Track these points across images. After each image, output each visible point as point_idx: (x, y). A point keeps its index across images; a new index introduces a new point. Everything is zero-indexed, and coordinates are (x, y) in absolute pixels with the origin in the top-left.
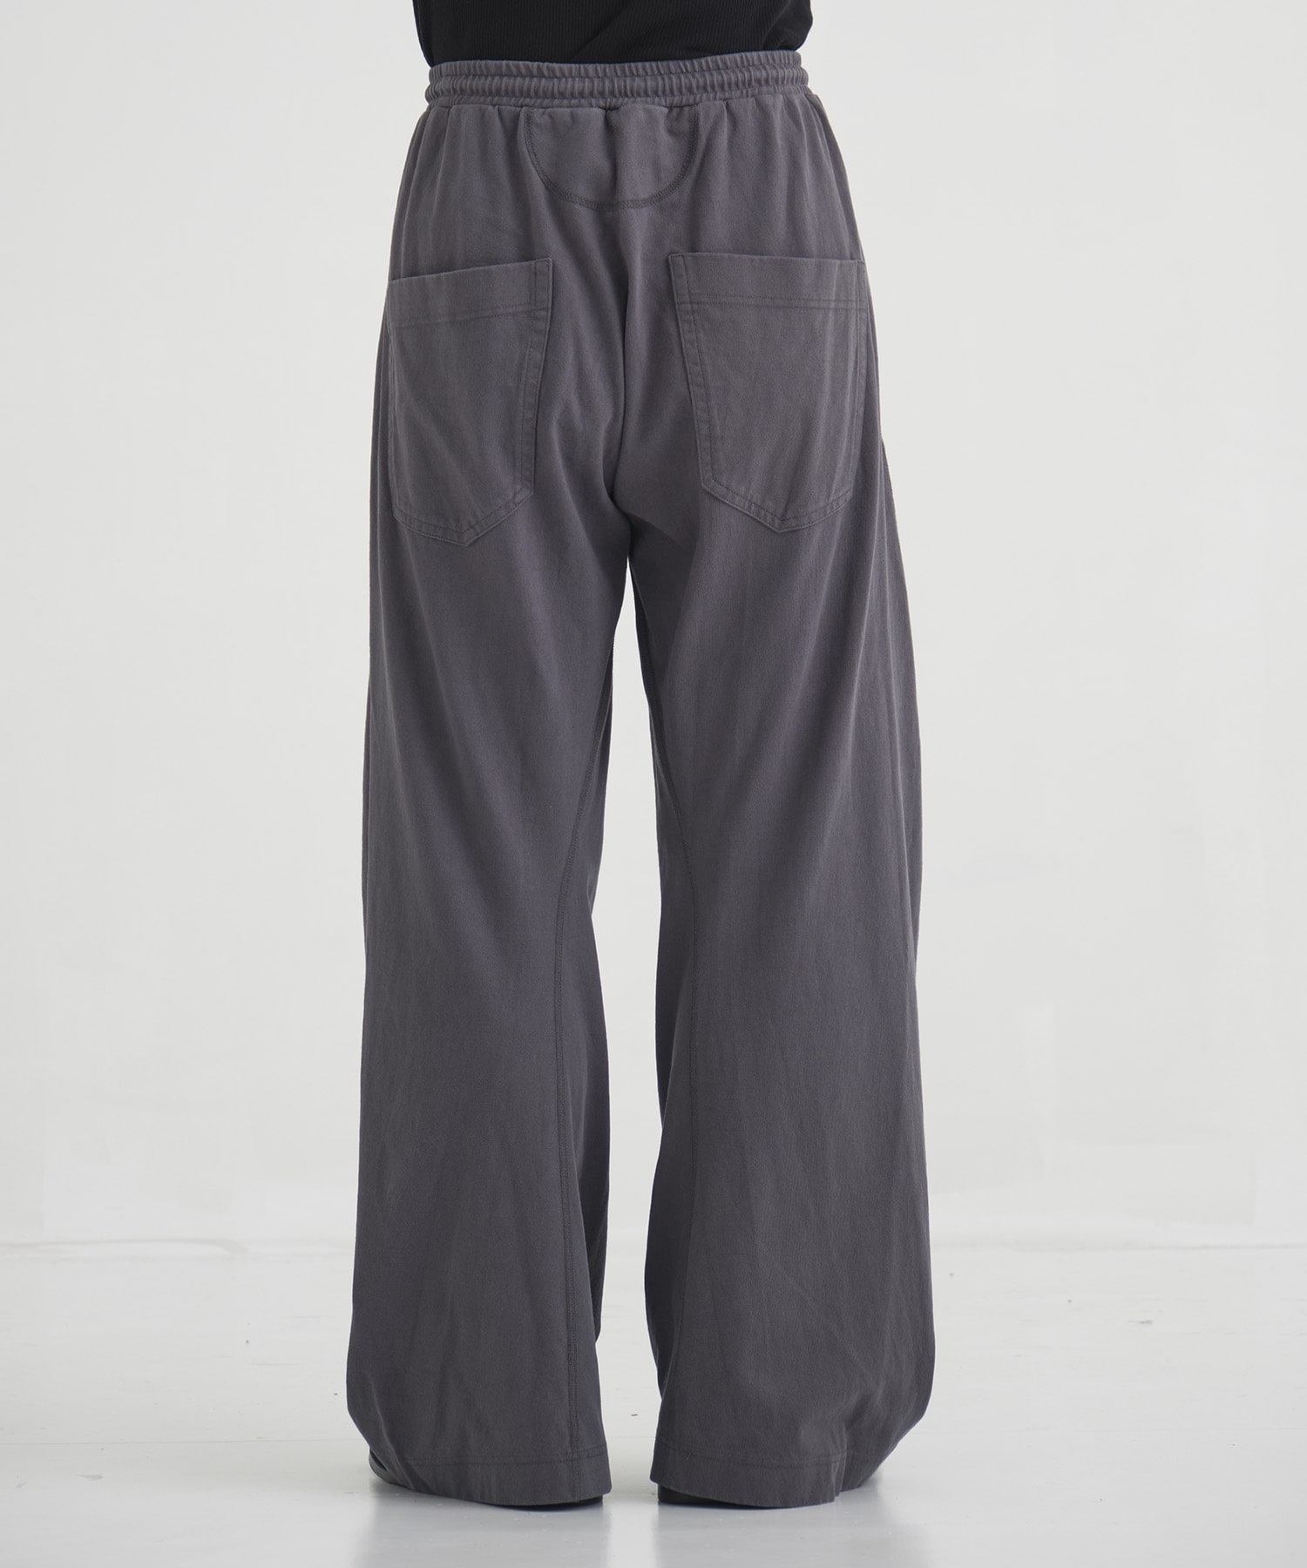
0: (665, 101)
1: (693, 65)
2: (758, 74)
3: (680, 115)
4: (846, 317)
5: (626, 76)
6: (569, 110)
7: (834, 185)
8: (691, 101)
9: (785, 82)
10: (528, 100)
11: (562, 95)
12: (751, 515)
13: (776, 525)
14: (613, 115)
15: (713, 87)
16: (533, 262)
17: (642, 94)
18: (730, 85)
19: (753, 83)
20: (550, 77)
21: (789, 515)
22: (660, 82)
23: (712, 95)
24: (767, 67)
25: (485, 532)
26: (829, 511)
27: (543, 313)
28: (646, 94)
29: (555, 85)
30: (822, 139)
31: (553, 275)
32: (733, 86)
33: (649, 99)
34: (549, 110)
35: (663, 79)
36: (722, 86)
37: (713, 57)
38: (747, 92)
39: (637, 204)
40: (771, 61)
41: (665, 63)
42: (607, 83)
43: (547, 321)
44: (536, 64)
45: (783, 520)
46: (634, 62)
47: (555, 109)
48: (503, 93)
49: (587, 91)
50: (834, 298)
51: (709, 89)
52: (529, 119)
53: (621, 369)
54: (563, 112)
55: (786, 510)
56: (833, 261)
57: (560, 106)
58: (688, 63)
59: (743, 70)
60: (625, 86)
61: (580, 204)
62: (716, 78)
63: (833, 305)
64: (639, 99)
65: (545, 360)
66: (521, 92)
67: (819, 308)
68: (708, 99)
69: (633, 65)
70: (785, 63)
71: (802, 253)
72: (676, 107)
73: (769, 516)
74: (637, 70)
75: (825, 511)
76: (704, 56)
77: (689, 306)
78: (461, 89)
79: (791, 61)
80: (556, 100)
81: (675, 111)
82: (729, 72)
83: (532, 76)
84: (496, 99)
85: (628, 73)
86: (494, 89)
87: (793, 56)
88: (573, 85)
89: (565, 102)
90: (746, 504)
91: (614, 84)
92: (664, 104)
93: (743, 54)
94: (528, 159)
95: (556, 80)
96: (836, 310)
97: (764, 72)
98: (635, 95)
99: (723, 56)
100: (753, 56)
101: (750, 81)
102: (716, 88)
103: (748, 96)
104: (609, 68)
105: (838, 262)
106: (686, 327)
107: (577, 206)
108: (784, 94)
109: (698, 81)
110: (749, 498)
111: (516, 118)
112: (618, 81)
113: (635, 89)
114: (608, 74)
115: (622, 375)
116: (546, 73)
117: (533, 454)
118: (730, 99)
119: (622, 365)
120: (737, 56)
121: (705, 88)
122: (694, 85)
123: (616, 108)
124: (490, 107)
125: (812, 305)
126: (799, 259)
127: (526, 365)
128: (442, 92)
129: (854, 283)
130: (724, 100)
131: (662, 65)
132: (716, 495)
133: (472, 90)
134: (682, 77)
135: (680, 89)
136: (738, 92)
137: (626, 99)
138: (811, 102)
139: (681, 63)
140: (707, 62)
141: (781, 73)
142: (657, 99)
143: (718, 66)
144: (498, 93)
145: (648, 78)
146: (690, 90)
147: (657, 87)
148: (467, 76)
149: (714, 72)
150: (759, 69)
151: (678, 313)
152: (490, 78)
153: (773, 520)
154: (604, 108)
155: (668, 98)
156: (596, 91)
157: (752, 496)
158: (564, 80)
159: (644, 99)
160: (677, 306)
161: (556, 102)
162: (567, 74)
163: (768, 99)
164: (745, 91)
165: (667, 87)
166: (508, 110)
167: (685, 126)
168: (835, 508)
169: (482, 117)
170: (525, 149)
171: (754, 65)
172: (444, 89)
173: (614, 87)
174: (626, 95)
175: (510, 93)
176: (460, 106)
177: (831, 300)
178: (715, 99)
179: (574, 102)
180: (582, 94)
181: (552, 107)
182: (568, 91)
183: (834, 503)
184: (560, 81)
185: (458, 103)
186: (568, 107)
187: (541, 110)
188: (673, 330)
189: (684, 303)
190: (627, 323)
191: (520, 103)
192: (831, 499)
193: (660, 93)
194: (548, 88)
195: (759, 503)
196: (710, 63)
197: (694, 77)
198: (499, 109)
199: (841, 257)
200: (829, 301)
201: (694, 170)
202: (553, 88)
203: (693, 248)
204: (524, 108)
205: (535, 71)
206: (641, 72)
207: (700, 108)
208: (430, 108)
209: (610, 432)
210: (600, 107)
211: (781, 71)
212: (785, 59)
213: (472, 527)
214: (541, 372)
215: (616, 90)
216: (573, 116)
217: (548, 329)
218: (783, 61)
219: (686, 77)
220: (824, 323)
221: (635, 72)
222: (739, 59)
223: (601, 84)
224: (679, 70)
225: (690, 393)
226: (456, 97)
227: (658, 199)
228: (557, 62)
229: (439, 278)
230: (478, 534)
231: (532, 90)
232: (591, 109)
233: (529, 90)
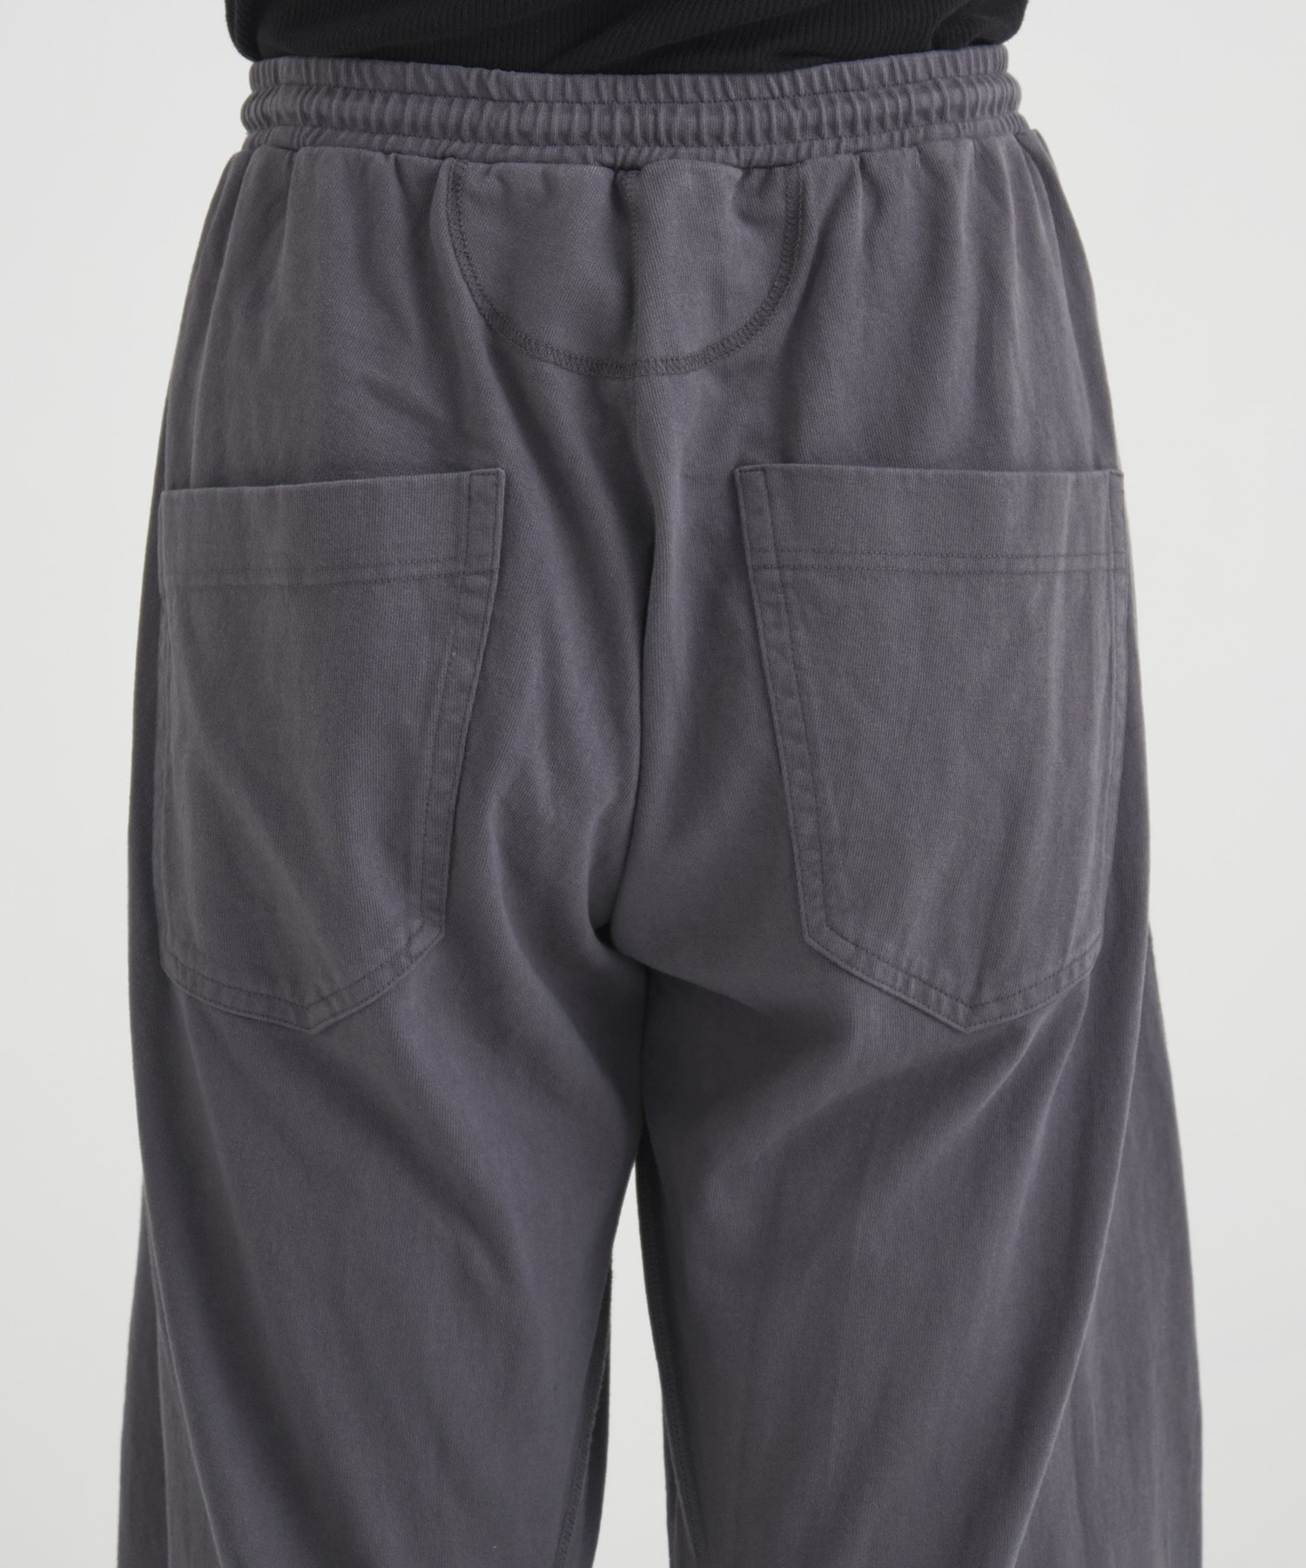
0: (738, 155)
1: (794, 82)
2: (925, 100)
3: (766, 182)
4: (1088, 587)
5: (657, 101)
6: (540, 168)
7: (1067, 320)
8: (790, 156)
9: (978, 114)
10: (457, 144)
11: (526, 138)
12: (911, 1001)
13: (961, 1017)
14: (630, 182)
15: (833, 126)
16: (465, 474)
17: (690, 140)
18: (867, 123)
19: (915, 118)
20: (501, 101)
21: (988, 994)
22: (728, 118)
23: (831, 144)
24: (943, 83)
25: (349, 1013)
26: (1064, 982)
27: (482, 581)
28: (699, 141)
29: (515, 119)
30: (1048, 226)
31: (506, 503)
32: (875, 125)
33: (704, 152)
34: (497, 167)
35: (734, 110)
36: (852, 126)
37: (836, 66)
38: (902, 137)
39: (675, 365)
40: (950, 71)
41: (739, 79)
42: (619, 116)
43: (489, 596)
44: (474, 72)
45: (975, 1005)
46: (676, 72)
47: (512, 165)
48: (406, 129)
49: (577, 130)
50: (1064, 551)
51: (826, 131)
52: (457, 184)
53: (635, 699)
54: (528, 174)
55: (979, 985)
56: (1062, 475)
57: (520, 160)
58: (785, 79)
59: (895, 90)
60: (656, 124)
61: (555, 363)
62: (842, 110)
63: (1062, 565)
64: (683, 150)
65: (482, 677)
66: (443, 127)
67: (1036, 573)
68: (824, 152)
69: (672, 78)
70: (978, 73)
71: (1003, 464)
72: (757, 167)
73: (946, 1001)
74: (681, 89)
75: (1058, 981)
76: (817, 64)
77: (776, 573)
78: (319, 115)
79: (990, 68)
80: (514, 147)
81: (757, 175)
82: (865, 94)
83: (467, 97)
84: (392, 139)
85: (662, 95)
86: (387, 119)
87: (995, 56)
88: (550, 119)
89: (533, 151)
90: (900, 979)
91: (632, 120)
92: (735, 161)
93: (895, 59)
94: (454, 264)
95: (513, 105)
96: (1068, 573)
97: (936, 96)
98: (676, 142)
99: (854, 64)
100: (916, 63)
101: (908, 114)
102: (841, 131)
103: (903, 145)
104: (624, 85)
105: (1071, 476)
106: (770, 617)
107: (549, 369)
108: (974, 137)
109: (804, 116)
110: (904, 965)
111: (431, 180)
112: (642, 112)
113: (676, 130)
114: (621, 97)
115: (637, 709)
116: (494, 92)
117: (447, 862)
118: (869, 150)
119: (637, 691)
120: (883, 62)
121: (817, 129)
122: (797, 124)
123: (636, 168)
124: (379, 156)
125: (1023, 566)
126: (996, 474)
127: (440, 685)
128: (279, 115)
129: (1103, 518)
130: (856, 153)
131: (733, 84)
132: (834, 959)
133: (342, 120)
134: (773, 104)
135: (768, 132)
136: (885, 138)
137: (658, 149)
138: (1026, 149)
139: (772, 79)
140: (823, 76)
141: (970, 94)
142: (720, 152)
143: (843, 82)
144: (397, 128)
145: (704, 107)
146: (788, 134)
147: (722, 127)
148: (330, 92)
149: (837, 97)
150: (925, 89)
151: (753, 587)
152: (379, 98)
153: (954, 1009)
154: (612, 167)
155: (742, 149)
156: (595, 131)
157: (910, 962)
158: (531, 106)
159: (693, 150)
160: (751, 572)
161: (515, 150)
162: (536, 95)
163: (942, 150)
164: (897, 135)
165: (742, 127)
166: (417, 164)
167: (777, 204)
168: (1076, 975)
169: (360, 177)
170: (447, 244)
171: (915, 81)
172: (283, 114)
173: (632, 125)
174: (658, 142)
175: (421, 130)
176: (317, 149)
177: (1060, 555)
178: (837, 152)
179: (551, 151)
180: (566, 138)
181: (505, 161)
182: (539, 131)
183: (1077, 964)
184: (522, 110)
185: (313, 144)
186: (537, 162)
187: (481, 166)
188: (742, 621)
189: (765, 567)
190: (650, 608)
191: (439, 153)
192: (1070, 957)
193: (727, 139)
194: (497, 123)
195: (925, 976)
196: (829, 79)
197: (796, 106)
198: (396, 160)
199: (1076, 466)
200: (1055, 557)
201: (796, 293)
202: (508, 123)
203: (786, 454)
204: (447, 162)
205: (472, 87)
206: (689, 94)
207: (808, 170)
208: (250, 146)
209: (607, 823)
210: (602, 164)
211: (969, 92)
212: (977, 66)
213: (324, 999)
214: (472, 700)
215: (638, 131)
216: (547, 179)
217: (490, 614)
218: (974, 69)
219: (781, 107)
220: (1046, 602)
221: (676, 94)
222: (885, 70)
223: (607, 118)
224: (767, 94)
225: (777, 751)
226: (307, 129)
227: (716, 356)
228: (518, 70)
229: (272, 495)
230: (334, 1015)
231: (465, 125)
232: (586, 168)
233: (459, 126)
